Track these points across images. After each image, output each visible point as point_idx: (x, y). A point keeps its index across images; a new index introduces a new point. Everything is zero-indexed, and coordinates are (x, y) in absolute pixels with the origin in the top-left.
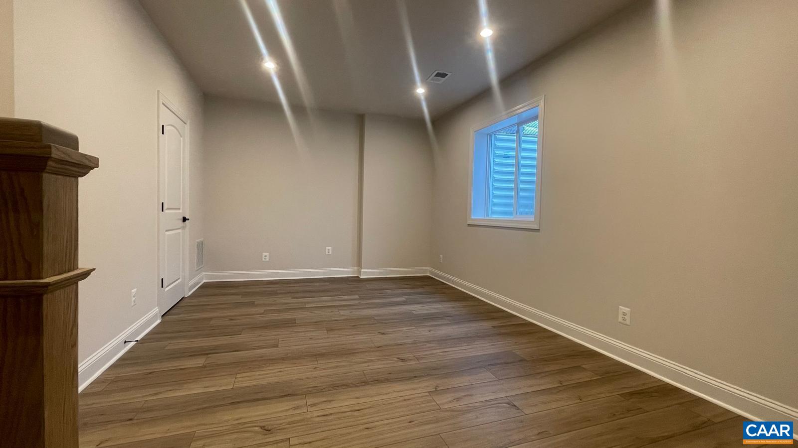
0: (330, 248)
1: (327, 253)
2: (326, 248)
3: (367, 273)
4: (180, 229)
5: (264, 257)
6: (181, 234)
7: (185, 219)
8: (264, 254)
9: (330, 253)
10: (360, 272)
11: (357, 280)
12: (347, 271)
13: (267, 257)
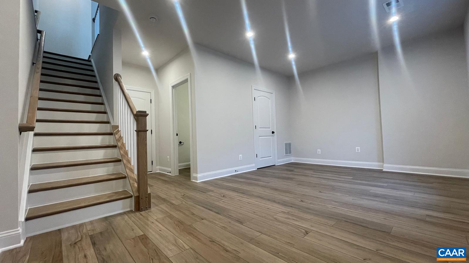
0: (359, 148)
1: (357, 151)
2: (355, 148)
3: (387, 167)
4: (270, 136)
5: (318, 152)
6: (271, 138)
7: (273, 132)
8: (318, 150)
9: (359, 151)
10: (383, 167)
11: (381, 171)
12: (374, 165)
13: (320, 152)
